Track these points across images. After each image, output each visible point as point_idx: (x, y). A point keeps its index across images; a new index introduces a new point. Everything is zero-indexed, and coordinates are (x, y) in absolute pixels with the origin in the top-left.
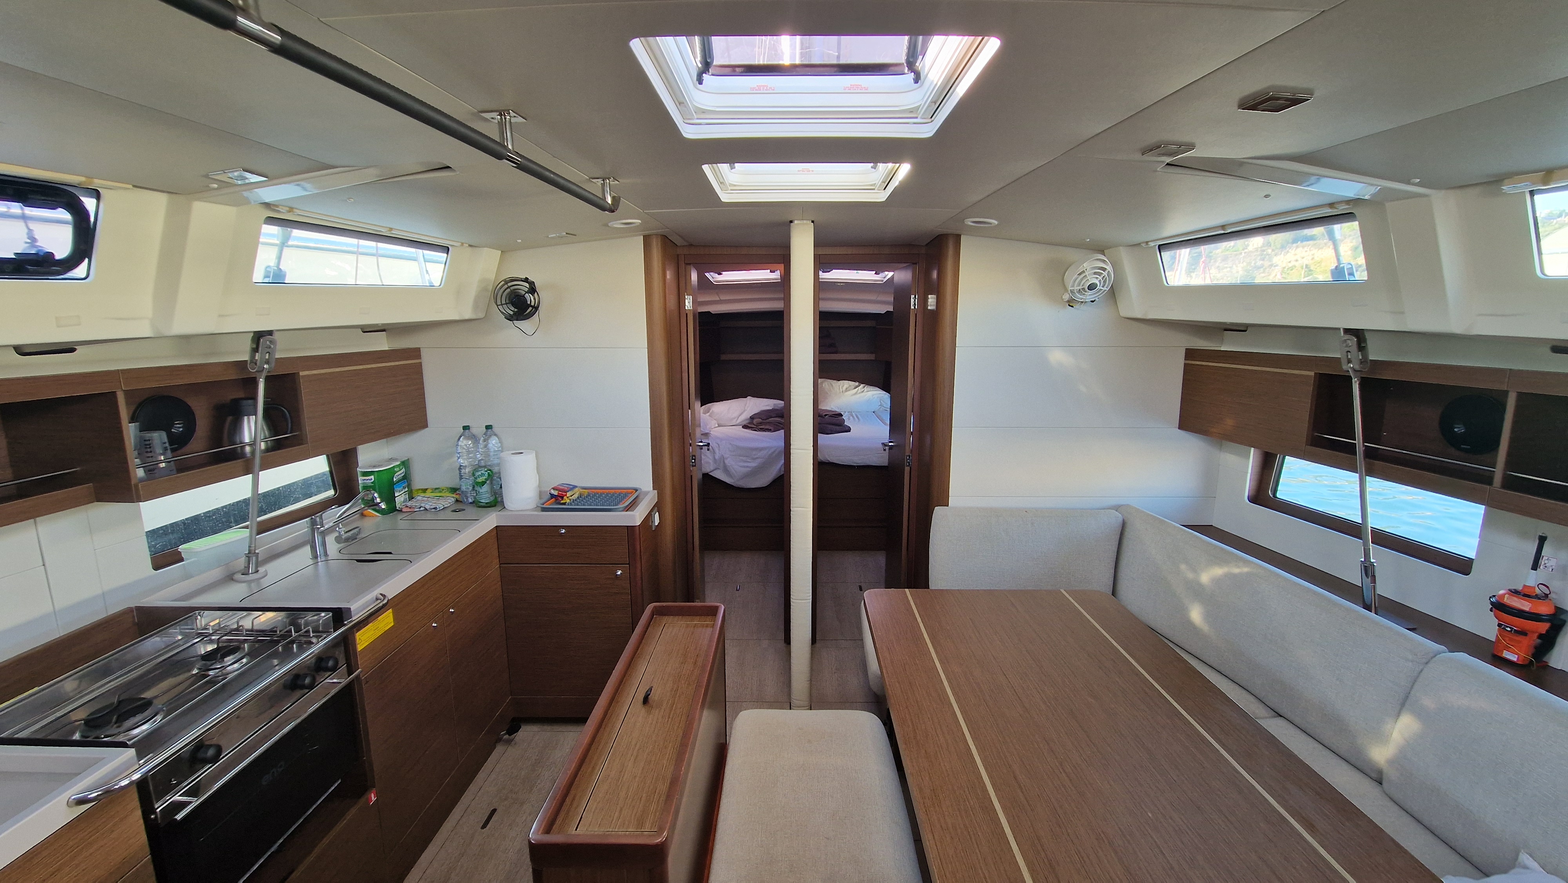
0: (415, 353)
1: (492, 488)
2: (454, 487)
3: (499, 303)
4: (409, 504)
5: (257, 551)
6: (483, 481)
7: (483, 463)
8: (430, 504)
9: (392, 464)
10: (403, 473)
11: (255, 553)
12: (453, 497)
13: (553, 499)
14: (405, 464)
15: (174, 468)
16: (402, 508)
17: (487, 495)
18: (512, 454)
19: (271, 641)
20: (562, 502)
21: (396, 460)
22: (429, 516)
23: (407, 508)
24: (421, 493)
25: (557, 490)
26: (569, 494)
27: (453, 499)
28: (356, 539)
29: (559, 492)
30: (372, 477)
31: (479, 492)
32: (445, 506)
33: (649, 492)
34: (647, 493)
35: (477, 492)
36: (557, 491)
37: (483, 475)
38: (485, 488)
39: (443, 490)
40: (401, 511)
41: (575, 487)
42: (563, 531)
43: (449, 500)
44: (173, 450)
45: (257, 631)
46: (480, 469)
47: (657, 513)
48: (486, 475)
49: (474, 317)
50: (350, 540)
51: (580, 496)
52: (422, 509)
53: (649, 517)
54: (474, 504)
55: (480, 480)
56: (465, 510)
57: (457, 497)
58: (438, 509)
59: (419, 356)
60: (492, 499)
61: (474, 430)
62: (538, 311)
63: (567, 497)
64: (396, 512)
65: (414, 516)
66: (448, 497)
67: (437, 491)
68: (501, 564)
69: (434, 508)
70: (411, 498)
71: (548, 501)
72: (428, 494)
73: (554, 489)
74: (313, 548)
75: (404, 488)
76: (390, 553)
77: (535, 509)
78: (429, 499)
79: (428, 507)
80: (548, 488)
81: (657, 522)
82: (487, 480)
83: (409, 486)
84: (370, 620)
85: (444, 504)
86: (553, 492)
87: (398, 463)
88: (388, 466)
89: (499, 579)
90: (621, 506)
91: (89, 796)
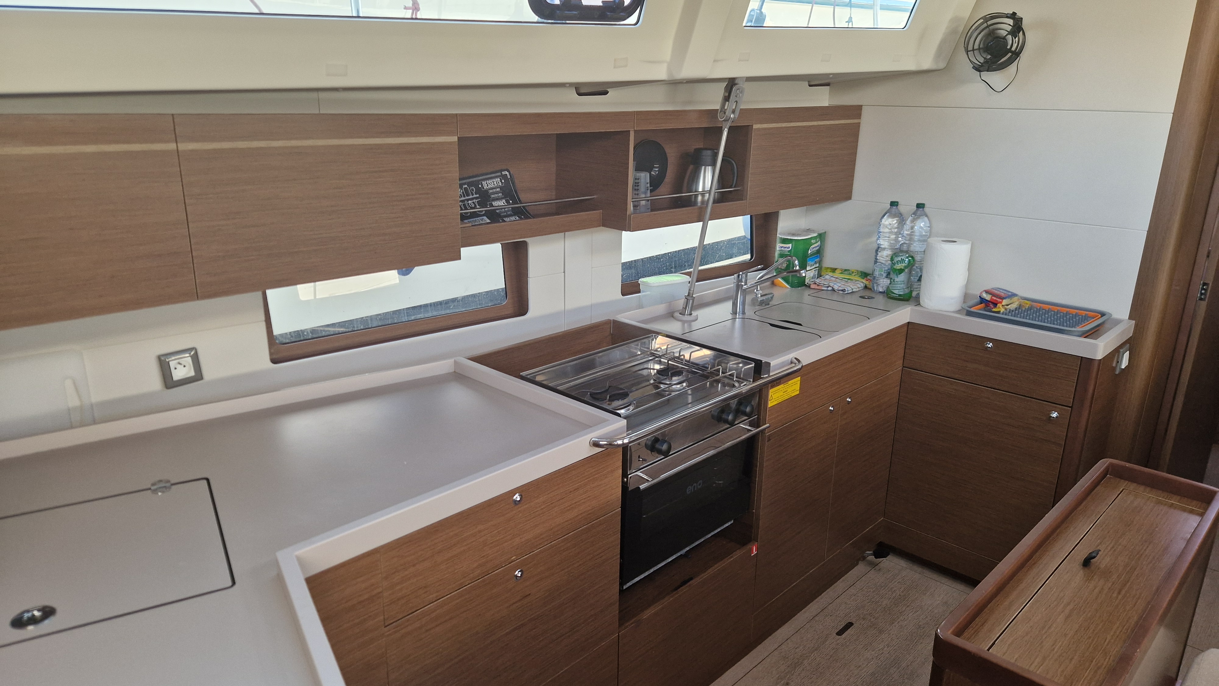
0: (856, 111)
1: (909, 279)
2: (866, 271)
3: (970, 48)
4: (818, 281)
5: (694, 296)
6: (901, 269)
7: (905, 248)
8: (839, 285)
9: (809, 235)
10: (818, 246)
11: (692, 296)
12: (863, 282)
13: (983, 305)
14: (822, 237)
15: (649, 207)
16: (810, 284)
17: (902, 285)
18: (942, 241)
19: (702, 376)
20: (994, 310)
21: (813, 231)
22: (835, 297)
23: (814, 285)
24: (830, 272)
25: (991, 294)
26: (1005, 302)
27: (862, 285)
28: (769, 304)
29: (993, 298)
30: (790, 245)
31: (894, 280)
32: (854, 290)
33: (1123, 321)
34: (1118, 322)
35: (892, 281)
36: (990, 296)
37: (903, 260)
38: (902, 277)
39: (853, 272)
40: (809, 286)
41: (1014, 295)
42: (990, 345)
43: (858, 285)
44: (651, 191)
45: (692, 363)
46: (901, 254)
47: (1128, 352)
48: (906, 262)
49: (934, 67)
50: (764, 305)
51: (1020, 306)
52: (830, 288)
53: (1116, 353)
54: (885, 294)
55: (899, 266)
56: (874, 298)
57: (867, 283)
58: (846, 292)
59: (859, 116)
60: (907, 291)
61: (902, 208)
62: (1019, 57)
63: (1003, 305)
64: (804, 287)
65: (820, 294)
66: (858, 281)
67: (846, 272)
68: (904, 367)
69: (842, 290)
70: (820, 276)
71: (977, 305)
72: (837, 274)
73: (987, 292)
74: (735, 305)
75: (816, 263)
76: (800, 325)
77: (959, 312)
78: (837, 279)
79: (836, 287)
80: (977, 291)
81: (1124, 363)
82: (906, 267)
83: (820, 262)
84: (782, 380)
85: (853, 288)
86: (985, 295)
87: (815, 235)
88: (806, 236)
89: (899, 384)
90: (1078, 329)
91: (601, 443)
